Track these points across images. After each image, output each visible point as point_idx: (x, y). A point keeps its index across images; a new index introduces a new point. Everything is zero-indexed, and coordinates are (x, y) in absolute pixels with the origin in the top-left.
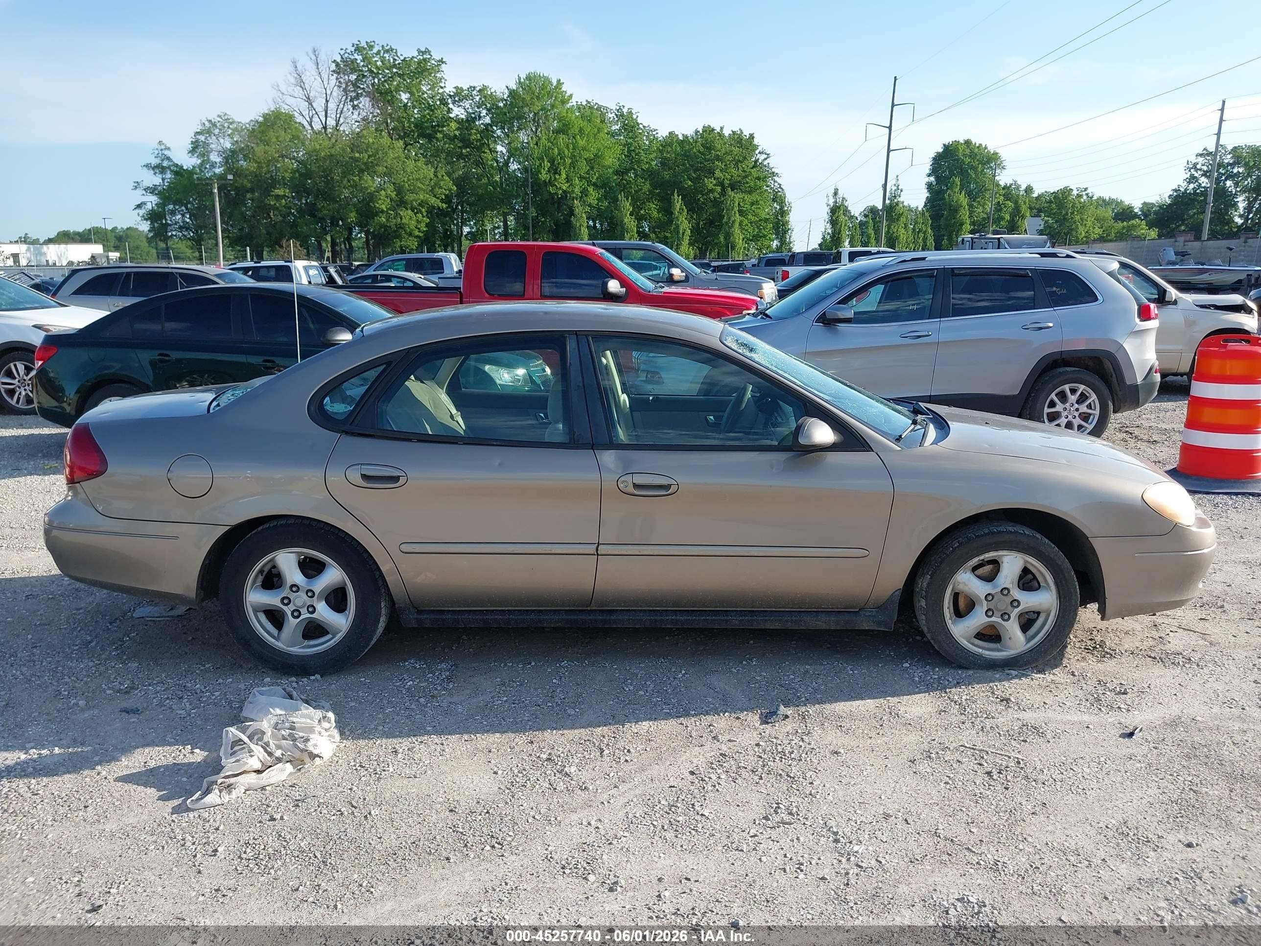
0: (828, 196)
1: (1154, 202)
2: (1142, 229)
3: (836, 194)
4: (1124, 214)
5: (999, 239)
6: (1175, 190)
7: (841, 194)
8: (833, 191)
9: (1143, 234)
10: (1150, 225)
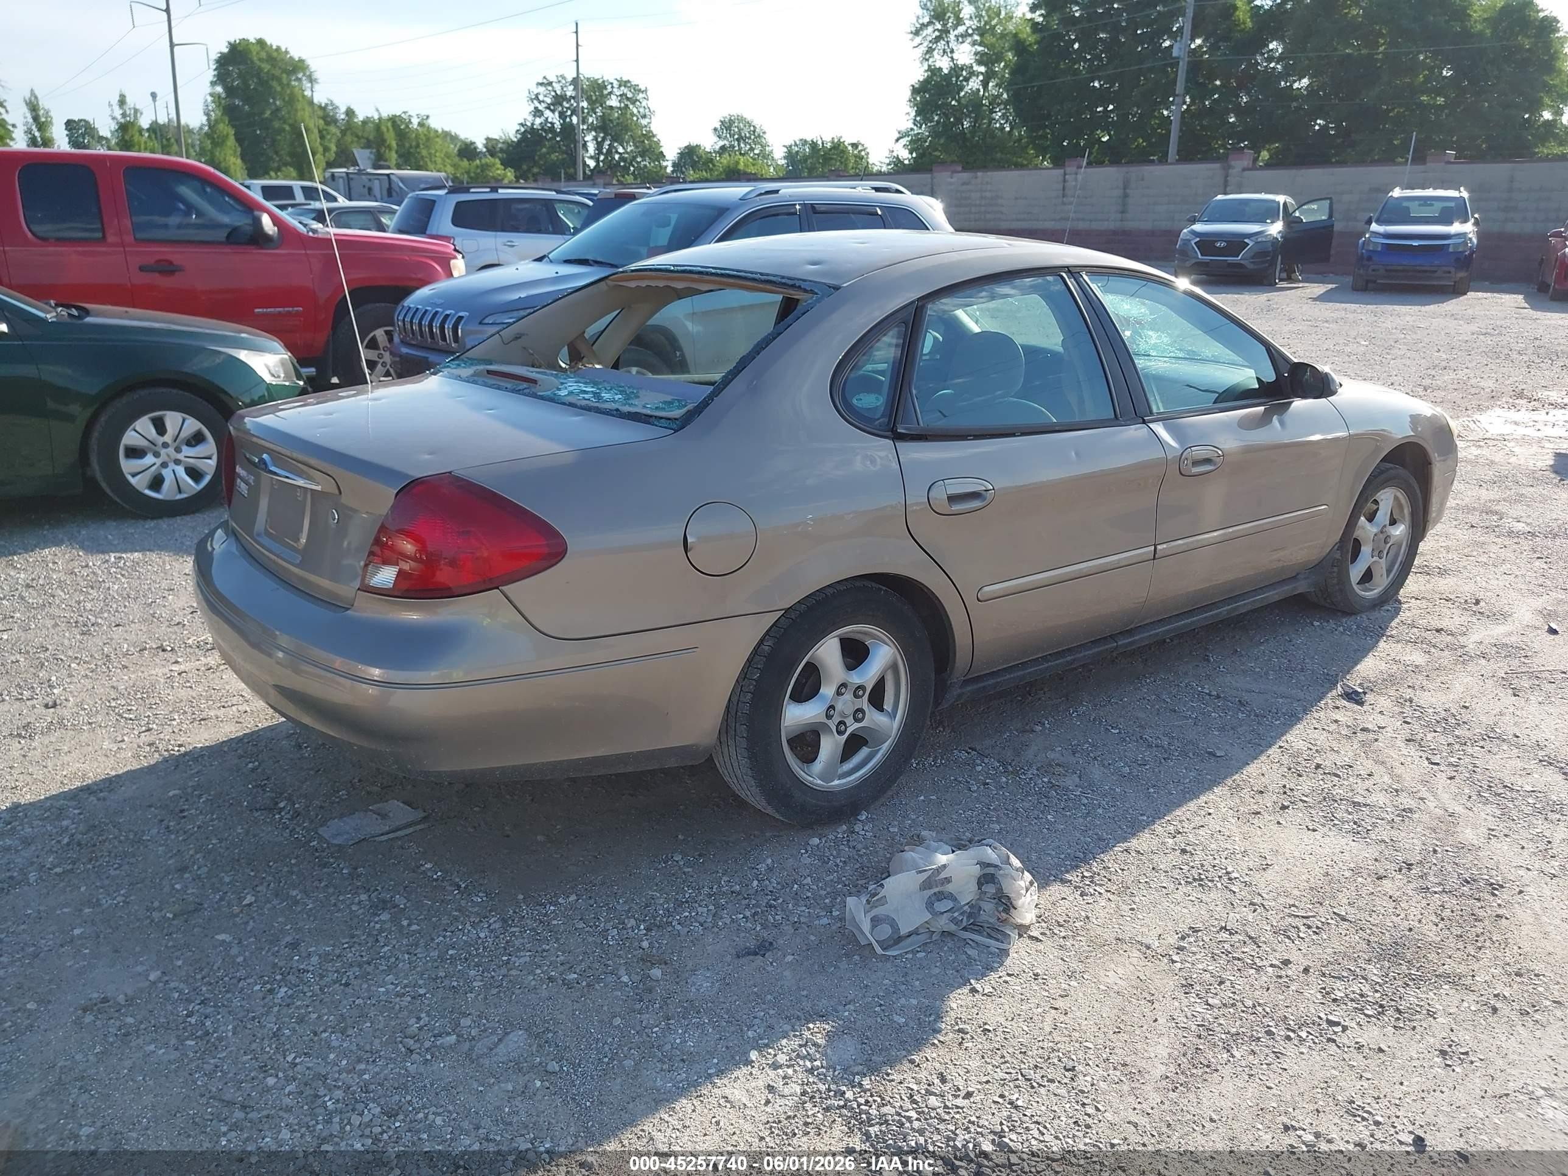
0: (110, 105)
1: (498, 138)
2: (498, 169)
3: (122, 102)
4: (467, 151)
5: (388, 175)
6: (522, 125)
7: (130, 101)
8: (118, 98)
9: (499, 175)
10: (506, 164)
